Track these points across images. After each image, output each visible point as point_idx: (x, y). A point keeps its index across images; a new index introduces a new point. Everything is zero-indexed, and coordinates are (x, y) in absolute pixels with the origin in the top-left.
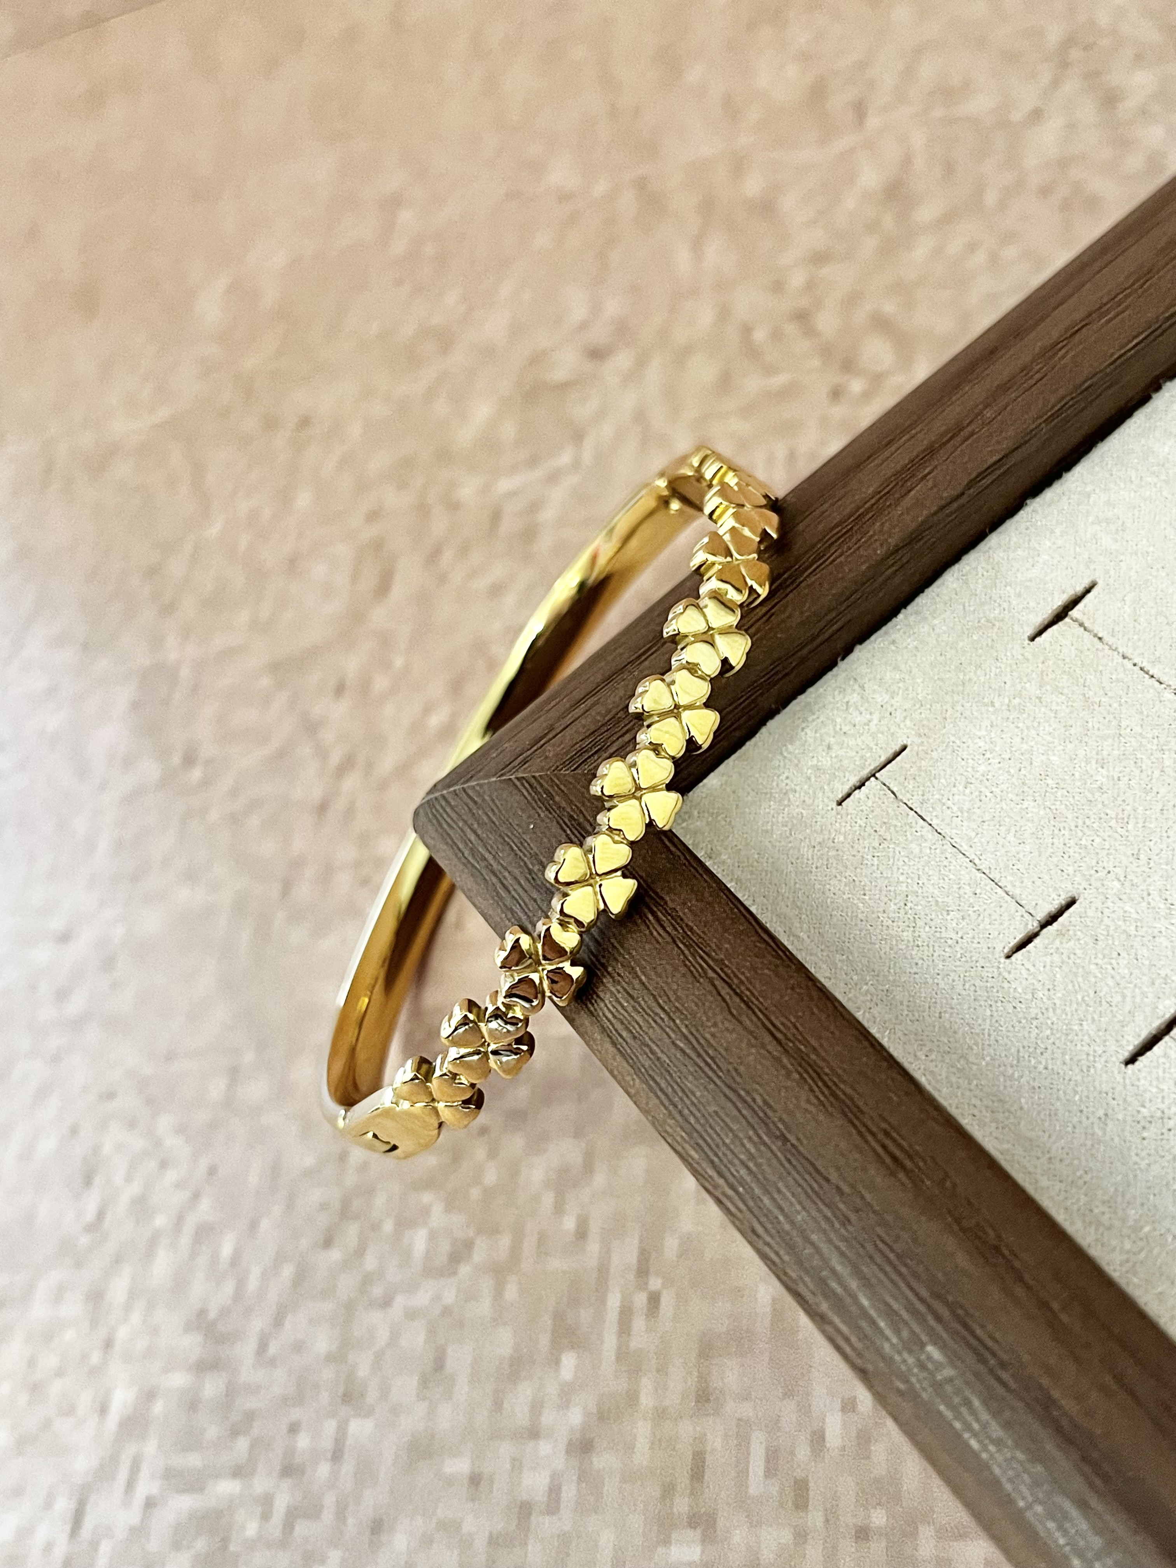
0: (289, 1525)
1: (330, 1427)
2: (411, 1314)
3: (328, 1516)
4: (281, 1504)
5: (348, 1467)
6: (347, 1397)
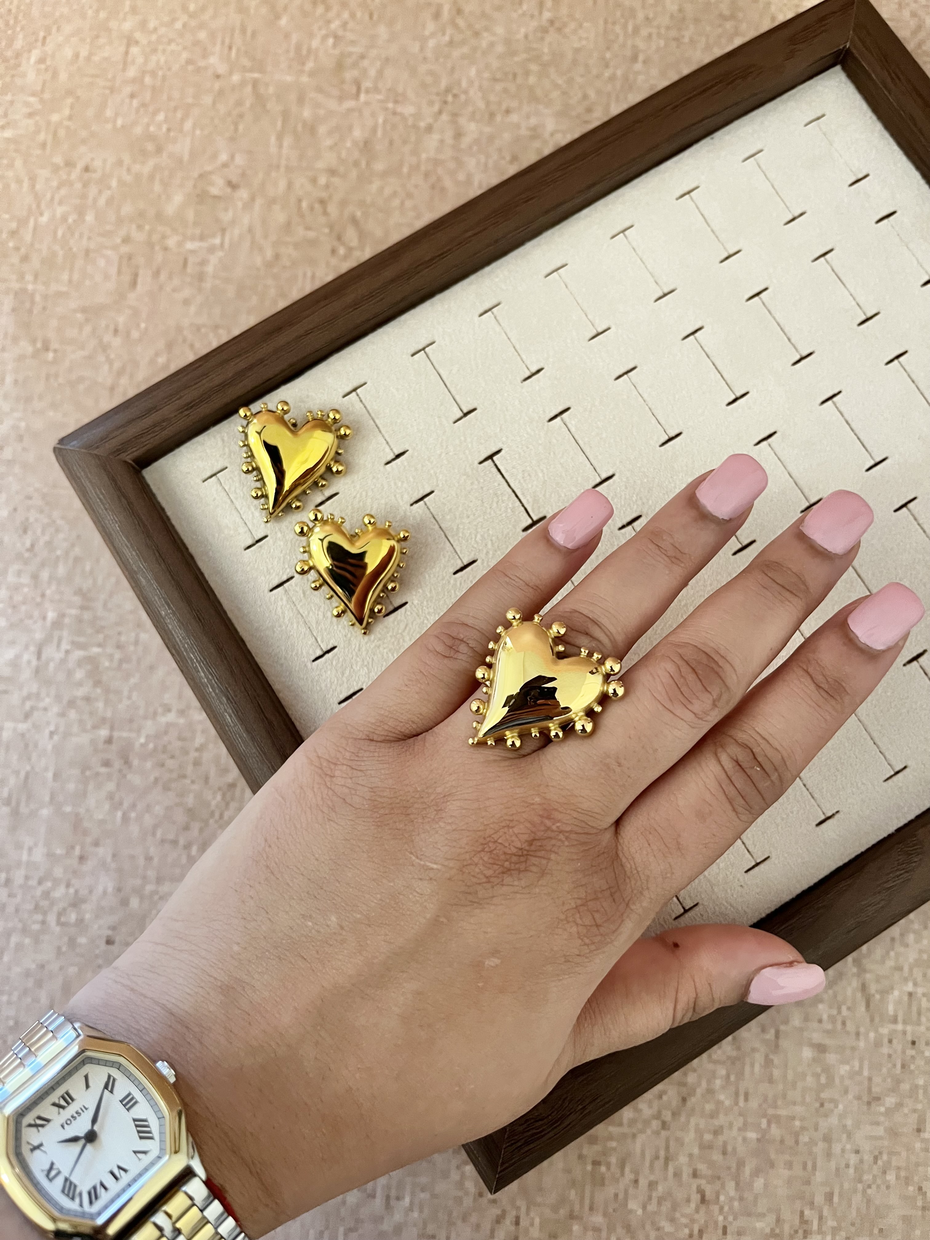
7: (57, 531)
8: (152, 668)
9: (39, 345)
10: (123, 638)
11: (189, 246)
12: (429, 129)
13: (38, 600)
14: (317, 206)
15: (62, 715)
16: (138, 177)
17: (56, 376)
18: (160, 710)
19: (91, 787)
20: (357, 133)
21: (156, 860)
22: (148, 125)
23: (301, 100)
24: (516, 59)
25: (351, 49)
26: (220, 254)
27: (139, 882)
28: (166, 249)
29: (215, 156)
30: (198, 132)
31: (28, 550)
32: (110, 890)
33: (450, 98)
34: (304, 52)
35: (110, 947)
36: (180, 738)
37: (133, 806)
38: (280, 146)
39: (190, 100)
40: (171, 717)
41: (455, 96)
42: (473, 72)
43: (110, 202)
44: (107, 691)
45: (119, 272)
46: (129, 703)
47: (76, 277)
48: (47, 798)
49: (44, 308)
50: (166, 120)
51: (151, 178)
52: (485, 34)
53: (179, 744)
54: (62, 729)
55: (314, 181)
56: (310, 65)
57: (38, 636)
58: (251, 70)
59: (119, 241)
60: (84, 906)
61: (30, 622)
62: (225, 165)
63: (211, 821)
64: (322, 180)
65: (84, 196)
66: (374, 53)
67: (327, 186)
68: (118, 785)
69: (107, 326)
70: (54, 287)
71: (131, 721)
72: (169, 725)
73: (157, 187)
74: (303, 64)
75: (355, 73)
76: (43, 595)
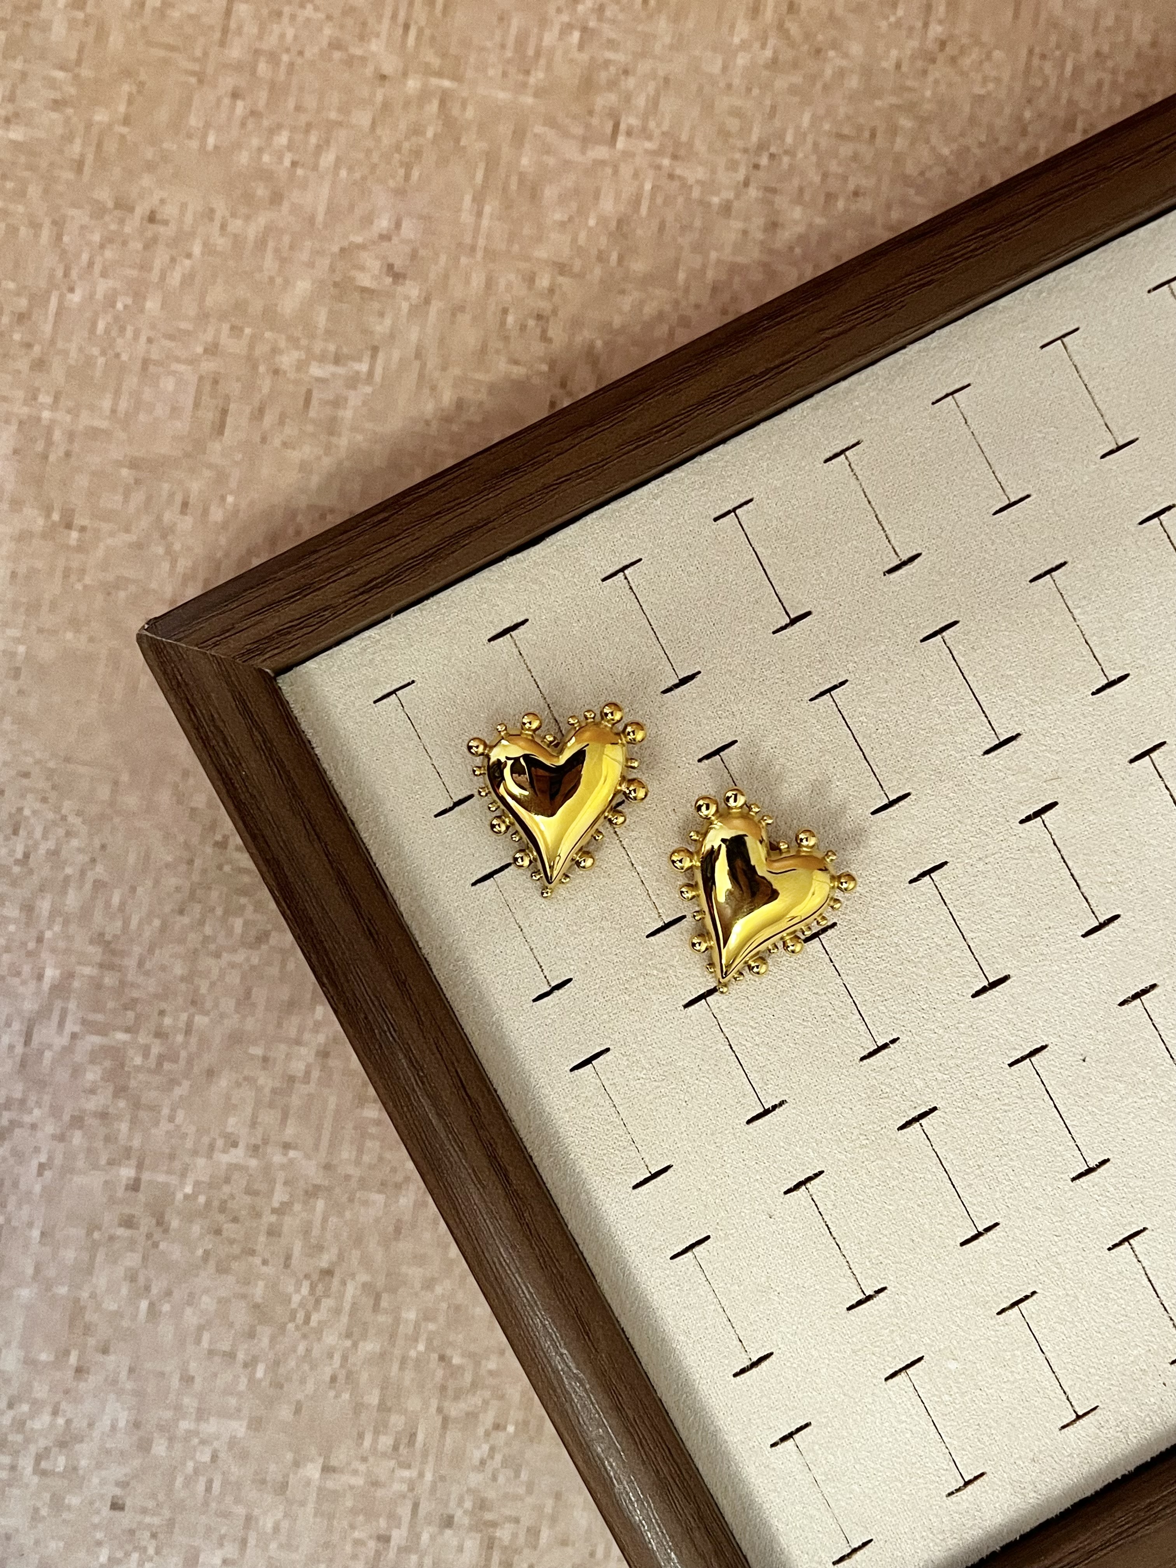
0: (160, 1064)
1: (184, 1016)
2: (232, 965)
3: (182, 1062)
4: (155, 1050)
5: (194, 1040)
6: (194, 1003)
7: (68, 834)
8: (210, 1073)
9: (56, 517)
10: (167, 1021)
11: (316, 370)
12: (726, 209)
13: (31, 945)
14: (531, 323)
15: (61, 1138)
16: (238, 241)
17: (83, 571)
18: (220, 1143)
19: (100, 1257)
20: (608, 206)
21: (198, 1380)
22: (260, 150)
23: (519, 136)
24: (878, 103)
25: (610, 55)
26: (368, 389)
27: (168, 1414)
28: (276, 372)
29: (368, 220)
30: (343, 173)
31: (17, 862)
32: (122, 1424)
33: (764, 161)
34: (531, 52)
35: (117, 1514)
36: (250, 1191)
37: (169, 1293)
38: (479, 214)
39: (333, 115)
40: (237, 1155)
41: (772, 156)
42: (806, 120)
43: (188, 280)
44: (137, 1105)
45: (197, 405)
46: (171, 1127)
47: (123, 405)
48: (30, 1271)
49: (68, 454)
50: (290, 147)
51: (261, 244)
52: (831, 54)
53: (248, 1199)
54: (58, 1161)
55: (530, 279)
56: (538, 76)
57: (29, 1006)
58: (440, 74)
59: (200, 350)
60: (77, 1447)
61: (16, 981)
62: (385, 237)
63: (291, 1326)
64: (544, 282)
65: (145, 267)
66: (644, 67)
67: (551, 291)
68: (145, 1258)
69: (172, 495)
70: (86, 420)
71: (172, 1157)
72: (234, 1167)
73: (269, 263)
74: (527, 72)
75: (611, 98)
76: (40, 940)
